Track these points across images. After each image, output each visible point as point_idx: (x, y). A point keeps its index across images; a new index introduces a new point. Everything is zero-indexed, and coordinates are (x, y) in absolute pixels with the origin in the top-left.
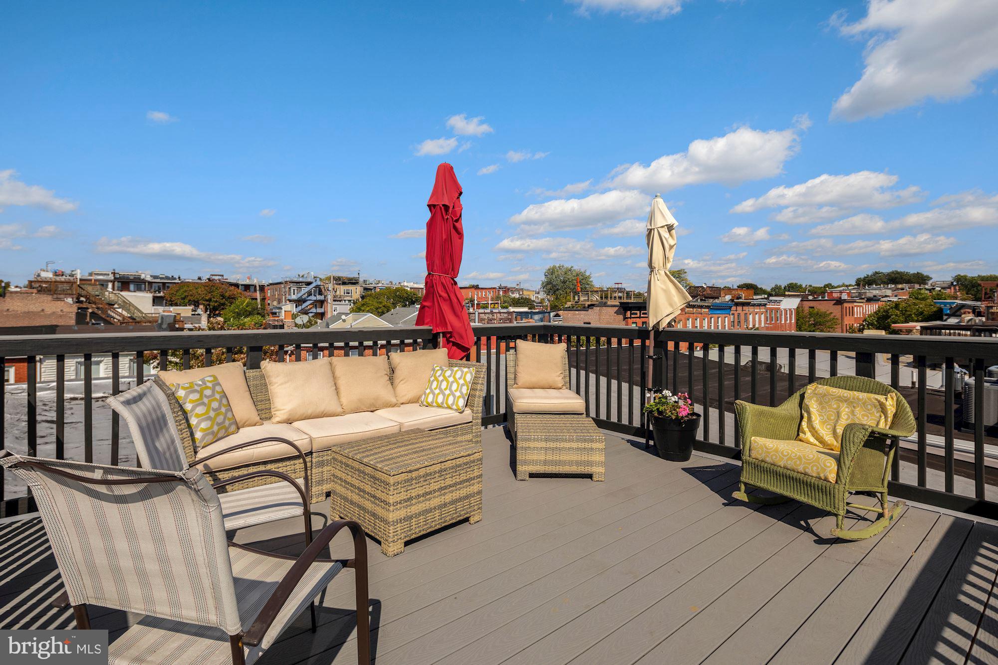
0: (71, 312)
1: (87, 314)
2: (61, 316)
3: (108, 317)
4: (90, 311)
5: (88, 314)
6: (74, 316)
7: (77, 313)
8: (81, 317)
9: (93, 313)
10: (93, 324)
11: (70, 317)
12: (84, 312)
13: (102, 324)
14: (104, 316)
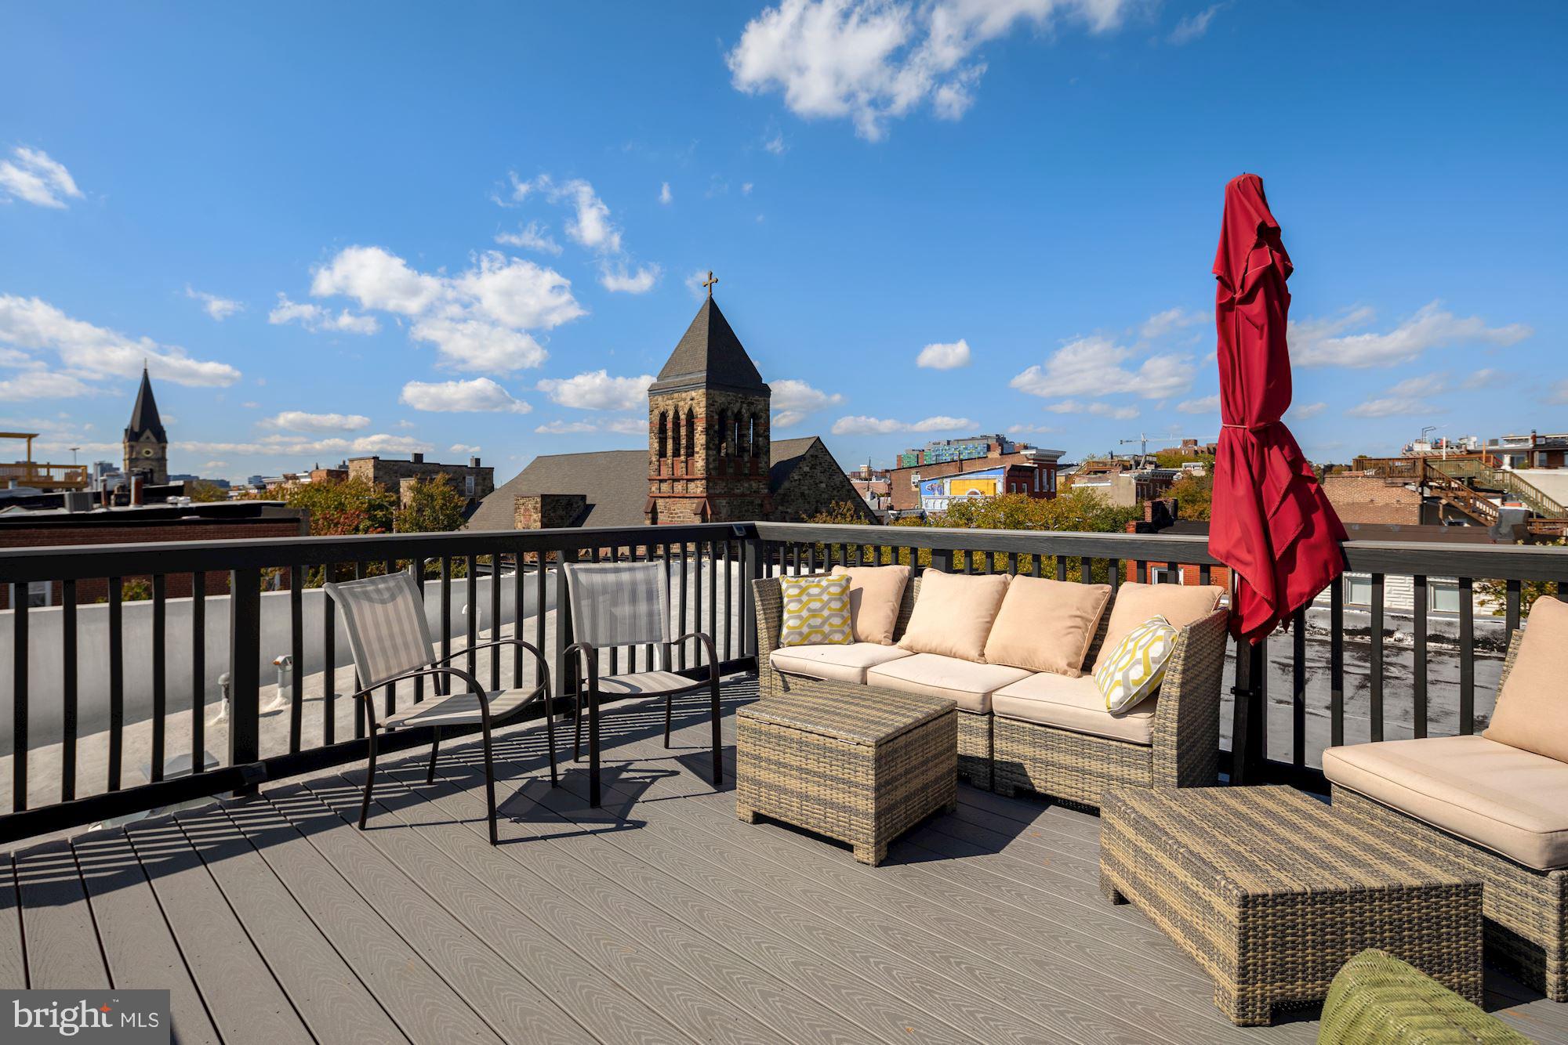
0: (1413, 504)
1: (1439, 507)
2: (1397, 510)
3: (1473, 512)
4: (1444, 502)
5: (1441, 508)
6: (1416, 510)
7: (1421, 506)
8: (1428, 509)
9: (1448, 505)
10: (1451, 524)
11: (1411, 512)
12: (1433, 504)
13: (1466, 525)
14: (1466, 511)
